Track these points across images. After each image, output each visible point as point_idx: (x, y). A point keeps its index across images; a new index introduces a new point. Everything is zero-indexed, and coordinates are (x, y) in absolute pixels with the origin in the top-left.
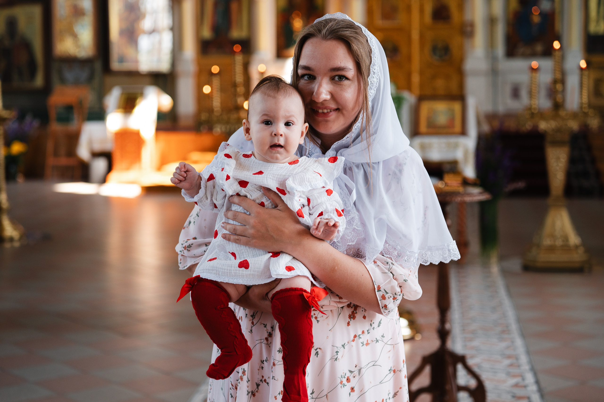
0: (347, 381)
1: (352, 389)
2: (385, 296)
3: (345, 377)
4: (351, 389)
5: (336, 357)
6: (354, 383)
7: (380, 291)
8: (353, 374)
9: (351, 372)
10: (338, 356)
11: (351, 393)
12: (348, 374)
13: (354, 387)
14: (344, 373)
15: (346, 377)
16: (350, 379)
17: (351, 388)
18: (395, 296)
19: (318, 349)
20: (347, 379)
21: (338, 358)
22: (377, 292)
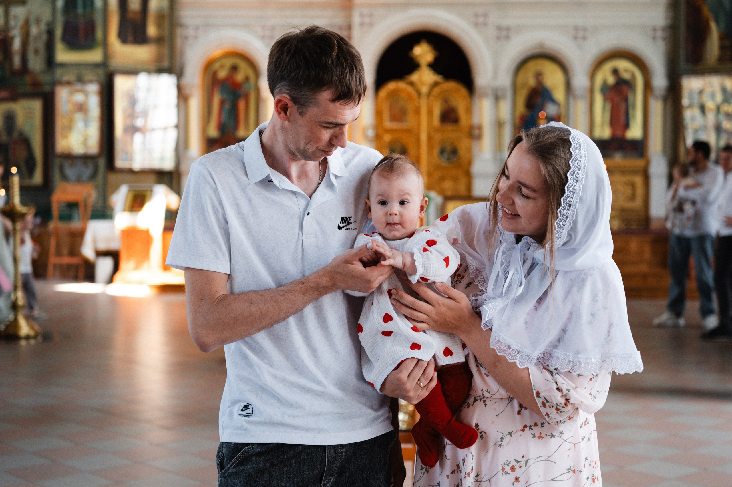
0: (510, 469)
1: (517, 479)
2: (545, 404)
3: (508, 465)
4: (515, 479)
5: (500, 443)
6: (518, 472)
7: (540, 397)
8: (519, 464)
9: (517, 461)
10: (502, 442)
11: (515, 483)
12: (513, 463)
13: (519, 477)
14: (507, 461)
15: (510, 465)
16: (515, 468)
17: (515, 477)
18: (558, 407)
19: (483, 432)
20: (512, 468)
21: (502, 445)
22: (536, 397)
